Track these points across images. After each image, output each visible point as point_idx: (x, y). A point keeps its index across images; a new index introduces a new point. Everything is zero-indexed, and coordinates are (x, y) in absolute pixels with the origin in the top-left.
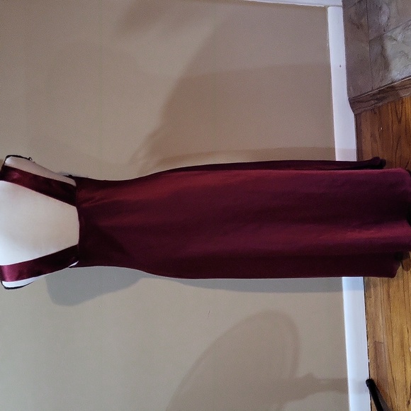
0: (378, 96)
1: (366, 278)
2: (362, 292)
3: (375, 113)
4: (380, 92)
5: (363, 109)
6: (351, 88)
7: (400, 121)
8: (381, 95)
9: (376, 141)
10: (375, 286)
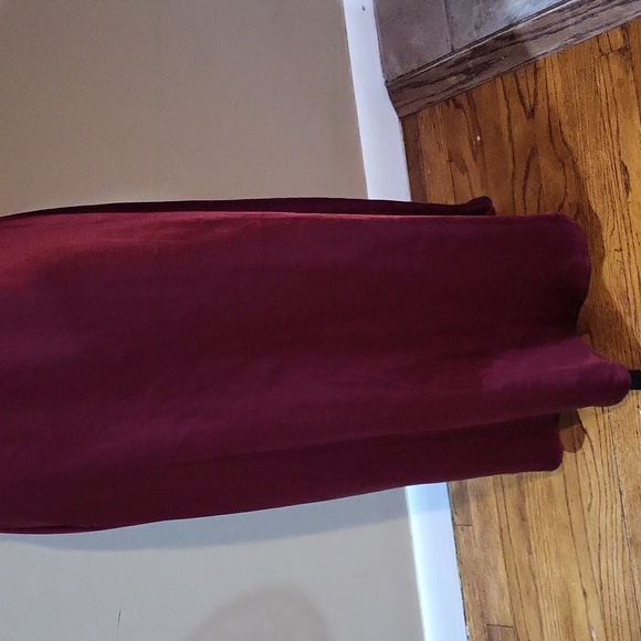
0: (470, 64)
1: (454, 483)
2: (446, 514)
3: (459, 106)
4: (476, 52)
5: (423, 103)
6: (391, 57)
7: (531, 114)
8: (478, 60)
9: (464, 169)
10: (481, 496)
